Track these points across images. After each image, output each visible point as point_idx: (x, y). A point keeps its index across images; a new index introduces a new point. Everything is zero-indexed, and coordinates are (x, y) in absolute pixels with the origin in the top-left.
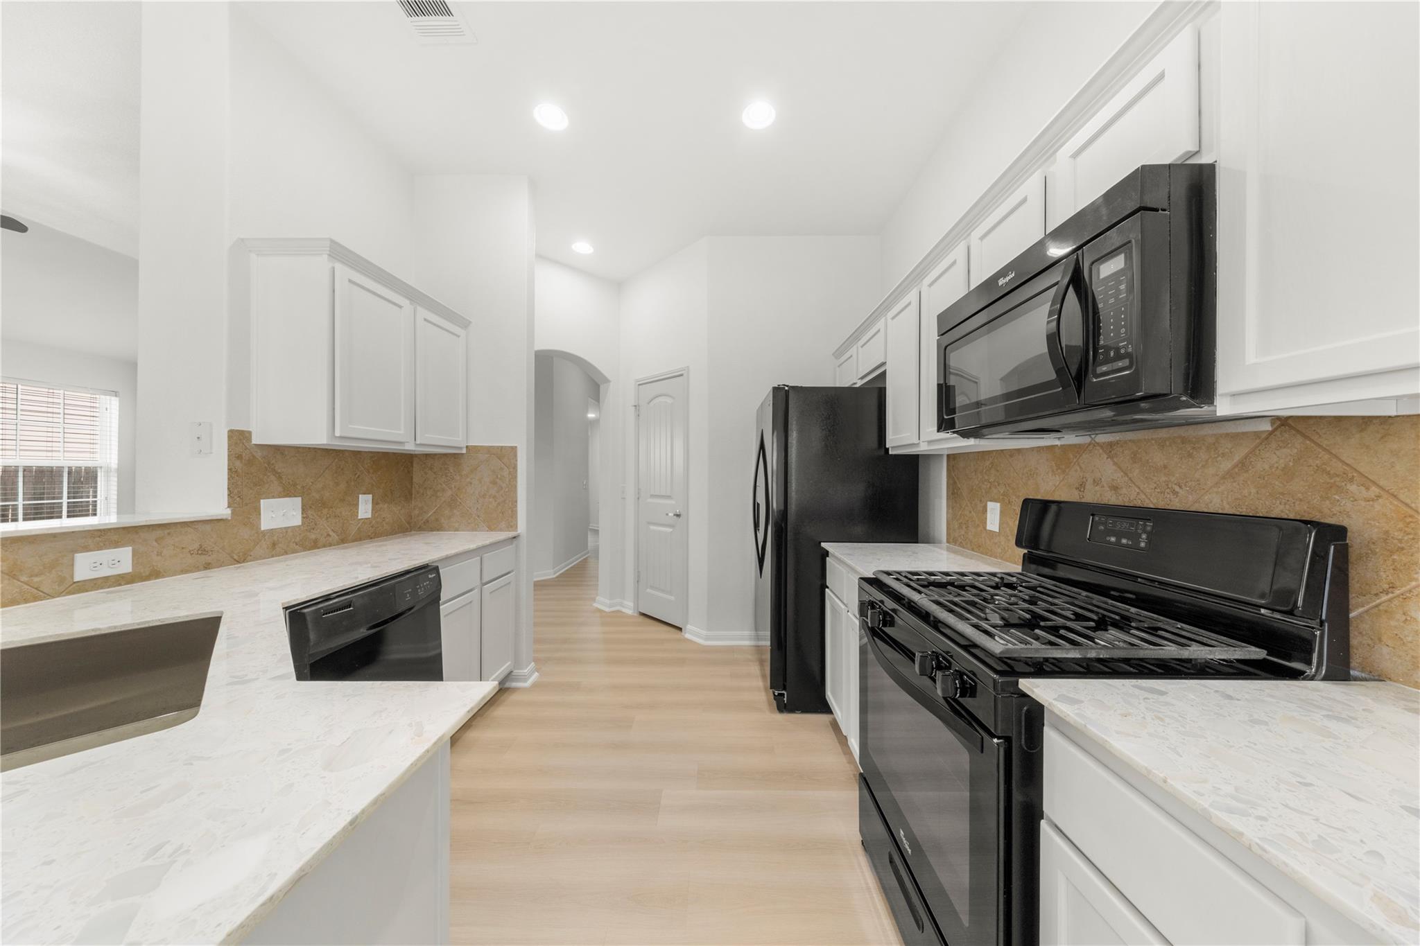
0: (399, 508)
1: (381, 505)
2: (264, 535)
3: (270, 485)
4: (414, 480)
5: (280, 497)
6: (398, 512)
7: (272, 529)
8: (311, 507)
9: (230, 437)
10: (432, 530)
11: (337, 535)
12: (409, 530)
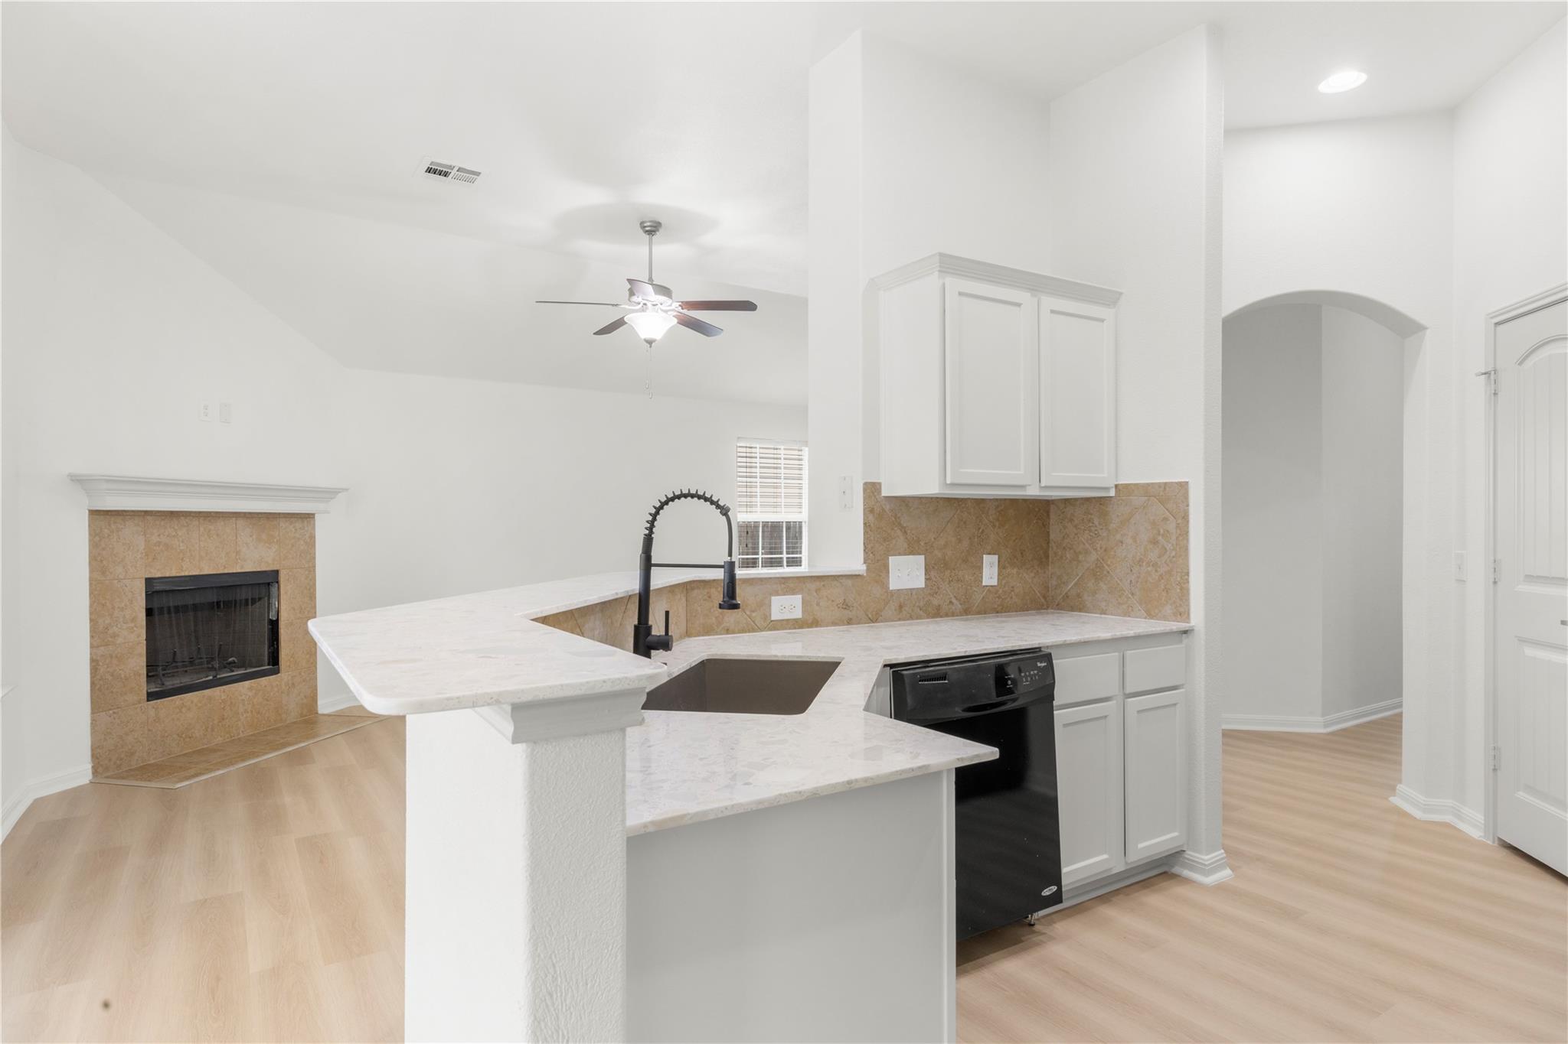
0: (1032, 575)
1: (1009, 570)
2: (892, 596)
3: (897, 541)
4: (1052, 536)
5: (905, 554)
6: (1030, 581)
7: (898, 590)
8: (933, 568)
9: (865, 490)
10: (1072, 609)
11: (961, 604)
12: (1045, 607)
